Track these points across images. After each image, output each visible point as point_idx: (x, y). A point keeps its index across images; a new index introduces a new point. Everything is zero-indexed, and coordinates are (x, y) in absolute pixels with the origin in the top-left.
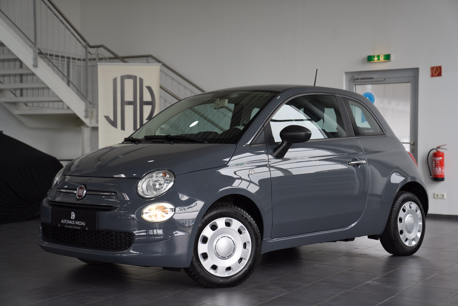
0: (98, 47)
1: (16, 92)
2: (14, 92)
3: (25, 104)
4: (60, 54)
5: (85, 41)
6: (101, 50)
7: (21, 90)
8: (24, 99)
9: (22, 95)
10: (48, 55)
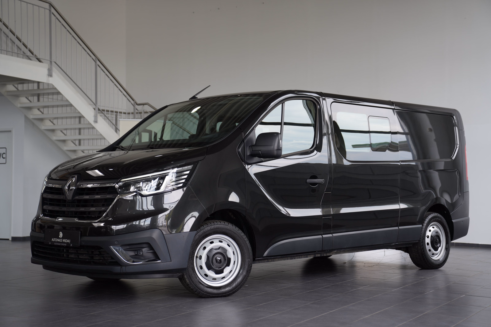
0: (143, 104)
1: (75, 142)
2: (74, 142)
3: (82, 151)
4: (115, 110)
5: (133, 100)
6: (145, 106)
7: (80, 140)
8: (82, 148)
9: (80, 144)
10: (105, 111)
